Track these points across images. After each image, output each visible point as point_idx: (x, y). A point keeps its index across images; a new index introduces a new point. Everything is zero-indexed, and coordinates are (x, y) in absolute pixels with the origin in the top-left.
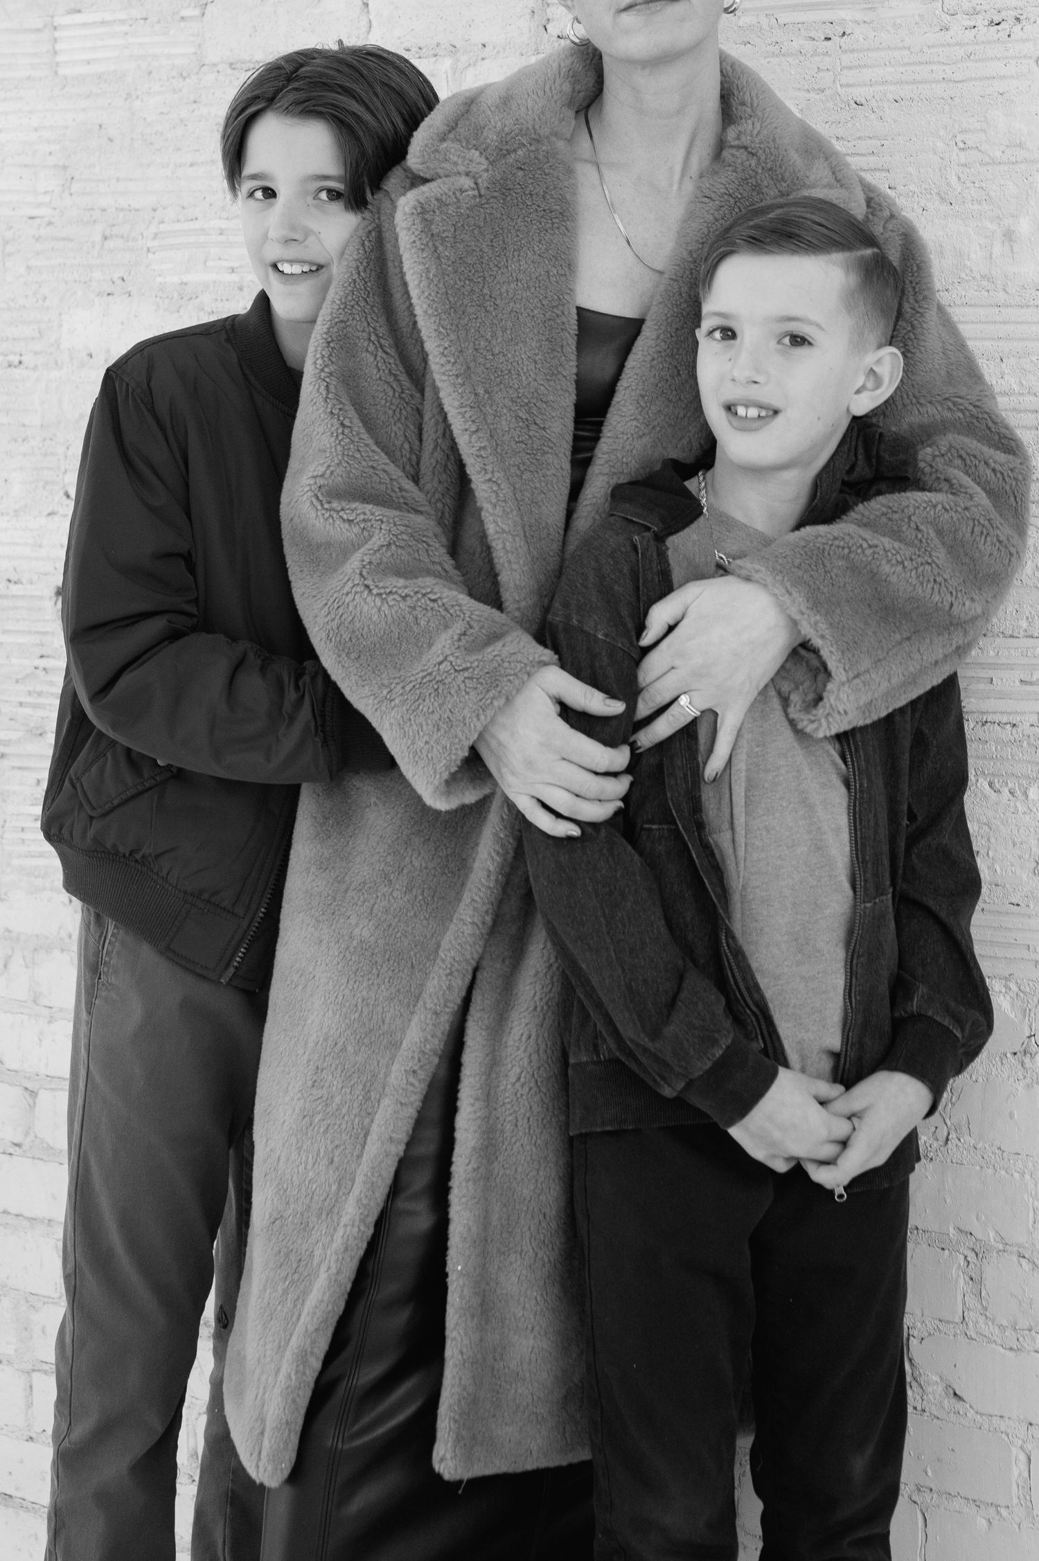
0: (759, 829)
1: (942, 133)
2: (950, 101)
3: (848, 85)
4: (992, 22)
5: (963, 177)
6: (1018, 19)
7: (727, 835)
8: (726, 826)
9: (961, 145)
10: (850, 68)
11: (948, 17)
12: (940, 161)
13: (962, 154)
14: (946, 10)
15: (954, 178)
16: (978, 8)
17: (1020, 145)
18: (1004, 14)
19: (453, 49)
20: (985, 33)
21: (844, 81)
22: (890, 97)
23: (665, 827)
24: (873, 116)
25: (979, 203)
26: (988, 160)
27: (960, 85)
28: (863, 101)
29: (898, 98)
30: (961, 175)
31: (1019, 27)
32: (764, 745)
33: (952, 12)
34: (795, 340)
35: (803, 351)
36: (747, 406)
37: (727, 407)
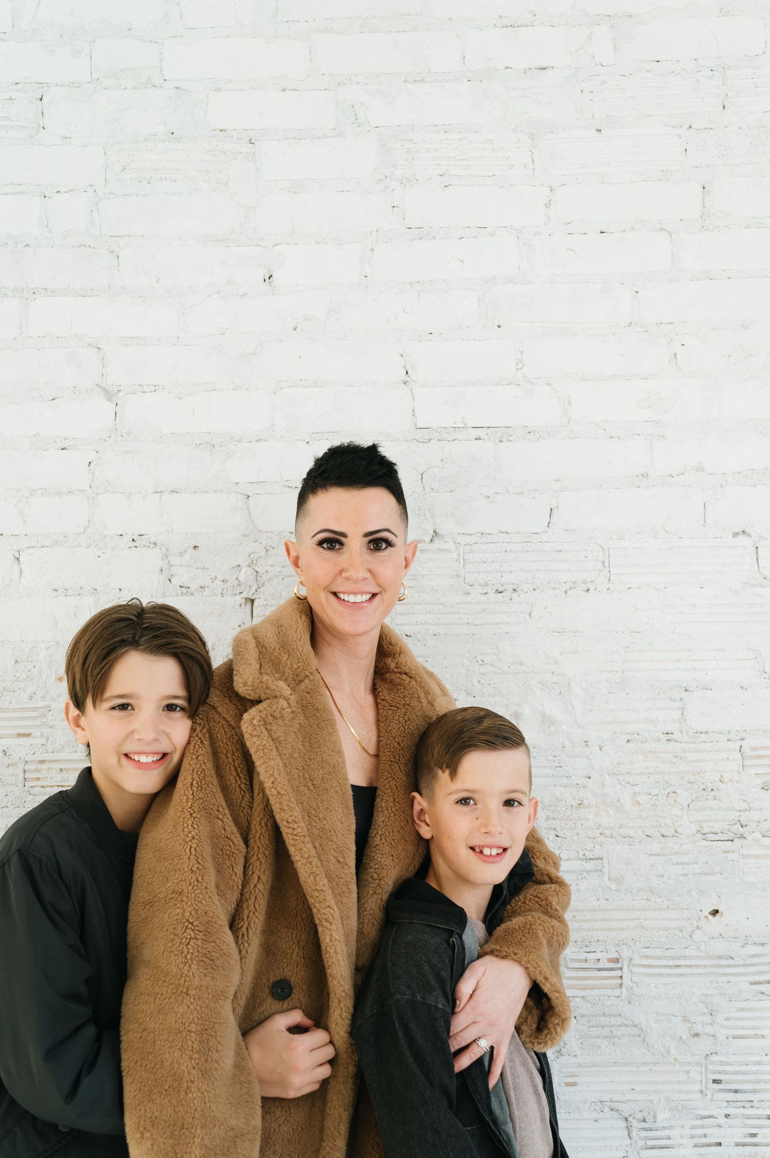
0: (523, 1116)
1: (467, 655)
2: (472, 636)
3: (401, 625)
4: (497, 591)
5: (482, 681)
6: (514, 590)
7: (510, 1125)
8: (509, 1120)
9: (481, 662)
10: (402, 614)
11: (470, 587)
12: (466, 671)
13: (481, 667)
14: (466, 582)
15: (476, 682)
16: (489, 582)
17: (521, 664)
18: (506, 587)
19: (95, 592)
20: (493, 596)
21: (398, 622)
22: (431, 632)
23: (475, 1127)
24: (419, 643)
25: (494, 696)
26: (499, 672)
27: (479, 627)
28: (412, 634)
29: (436, 633)
30: (481, 680)
31: (517, 594)
32: (514, 1061)
33: (471, 584)
34: (509, 803)
35: (516, 809)
36: (491, 847)
37: (472, 848)
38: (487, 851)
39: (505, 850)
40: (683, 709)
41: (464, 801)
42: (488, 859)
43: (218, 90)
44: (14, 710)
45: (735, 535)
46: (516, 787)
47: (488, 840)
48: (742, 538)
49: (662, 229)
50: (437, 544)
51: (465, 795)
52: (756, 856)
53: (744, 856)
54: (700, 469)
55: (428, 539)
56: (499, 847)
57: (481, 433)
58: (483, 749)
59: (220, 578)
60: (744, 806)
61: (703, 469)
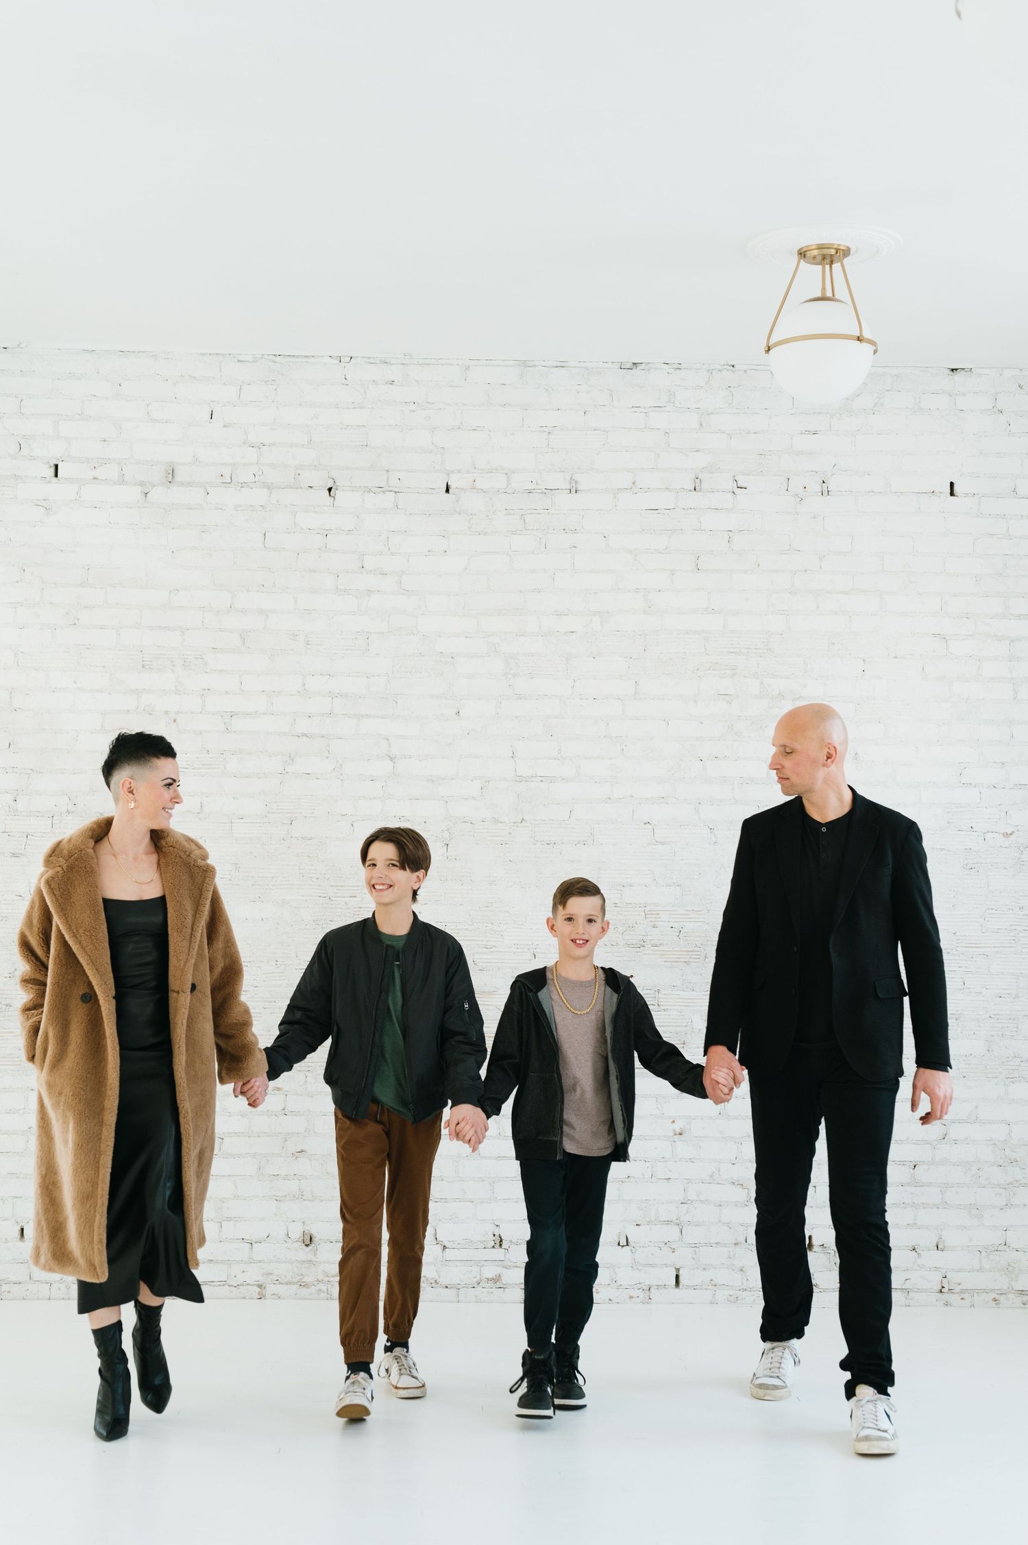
34: (590, 921)
35: (593, 924)
36: (580, 940)
37: (572, 940)
38: (578, 942)
39: (587, 941)
40: (621, 894)
41: (570, 919)
42: (580, 946)
43: (440, 636)
44: (349, 886)
45: (645, 823)
46: (592, 913)
47: (579, 937)
48: (647, 825)
49: (619, 699)
50: (524, 824)
51: (569, 916)
52: (649, 954)
53: (644, 954)
54: (631, 796)
55: (520, 821)
56: (583, 940)
57: (543, 779)
58: (577, 896)
59: (435, 835)
60: (645, 934)
61: (633, 797)
